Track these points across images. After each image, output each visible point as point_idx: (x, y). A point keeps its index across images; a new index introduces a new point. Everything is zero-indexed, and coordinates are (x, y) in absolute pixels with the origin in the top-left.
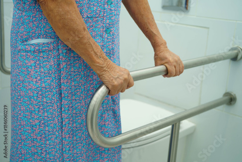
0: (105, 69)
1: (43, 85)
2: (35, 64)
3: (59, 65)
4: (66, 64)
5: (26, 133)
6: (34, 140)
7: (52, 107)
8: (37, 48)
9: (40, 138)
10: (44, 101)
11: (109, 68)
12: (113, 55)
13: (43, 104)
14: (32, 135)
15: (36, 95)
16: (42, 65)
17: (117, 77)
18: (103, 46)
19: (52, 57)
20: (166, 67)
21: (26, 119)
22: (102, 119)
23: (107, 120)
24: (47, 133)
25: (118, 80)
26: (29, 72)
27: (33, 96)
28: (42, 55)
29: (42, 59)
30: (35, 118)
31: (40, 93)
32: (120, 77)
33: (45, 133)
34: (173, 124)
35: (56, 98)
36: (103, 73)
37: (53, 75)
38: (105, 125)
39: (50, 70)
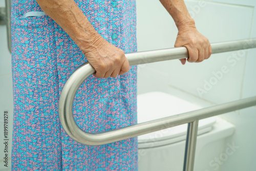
0: (91, 45)
1: (38, 66)
2: (28, 42)
3: (55, 42)
4: (64, 41)
5: (21, 120)
6: (28, 128)
7: (48, 90)
8: (30, 23)
9: (34, 125)
10: (39, 84)
11: (97, 45)
12: (121, 33)
13: (38, 88)
14: (26, 122)
15: (31, 77)
16: (36, 42)
17: (105, 56)
18: (109, 22)
19: (48, 33)
20: (187, 49)
21: (21, 103)
22: (108, 108)
23: (114, 110)
24: (43, 120)
25: (106, 60)
26: (23, 51)
27: (27, 78)
28: (35, 31)
29: (36, 36)
30: (30, 103)
31: (35, 75)
32: (110, 57)
33: (40, 121)
34: (189, 122)
35: (52, 80)
36: (89, 49)
37: (49, 55)
38: (111, 114)
39: (45, 48)
